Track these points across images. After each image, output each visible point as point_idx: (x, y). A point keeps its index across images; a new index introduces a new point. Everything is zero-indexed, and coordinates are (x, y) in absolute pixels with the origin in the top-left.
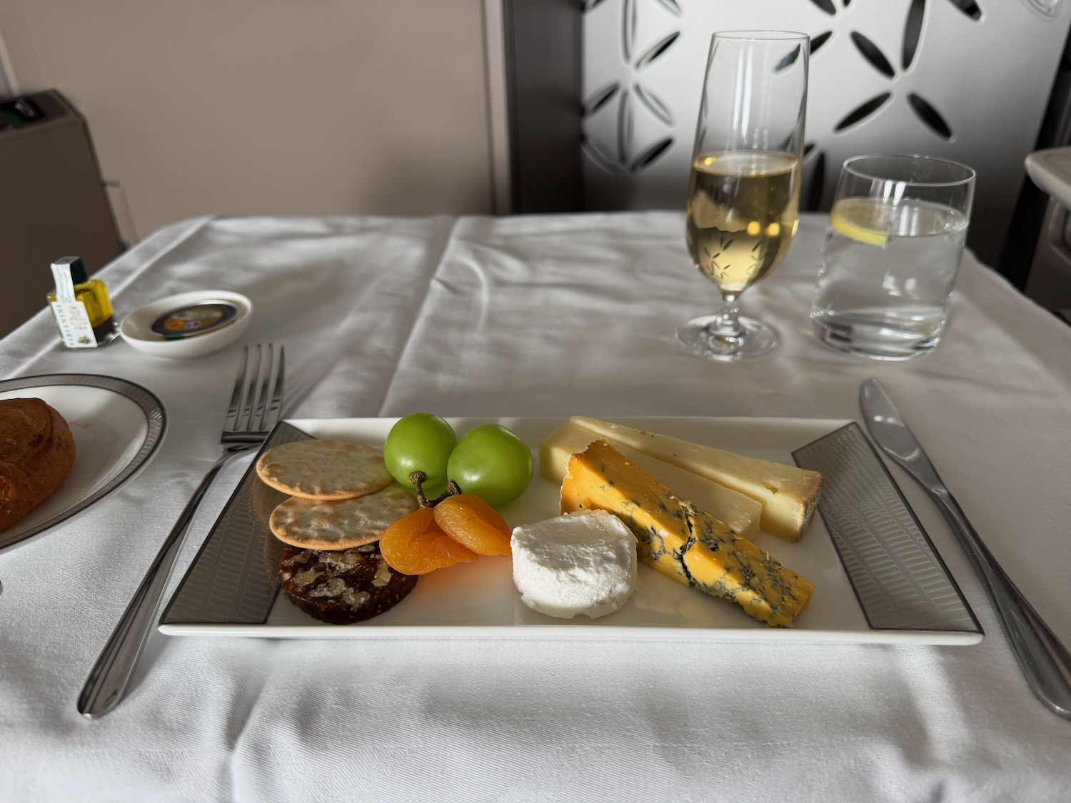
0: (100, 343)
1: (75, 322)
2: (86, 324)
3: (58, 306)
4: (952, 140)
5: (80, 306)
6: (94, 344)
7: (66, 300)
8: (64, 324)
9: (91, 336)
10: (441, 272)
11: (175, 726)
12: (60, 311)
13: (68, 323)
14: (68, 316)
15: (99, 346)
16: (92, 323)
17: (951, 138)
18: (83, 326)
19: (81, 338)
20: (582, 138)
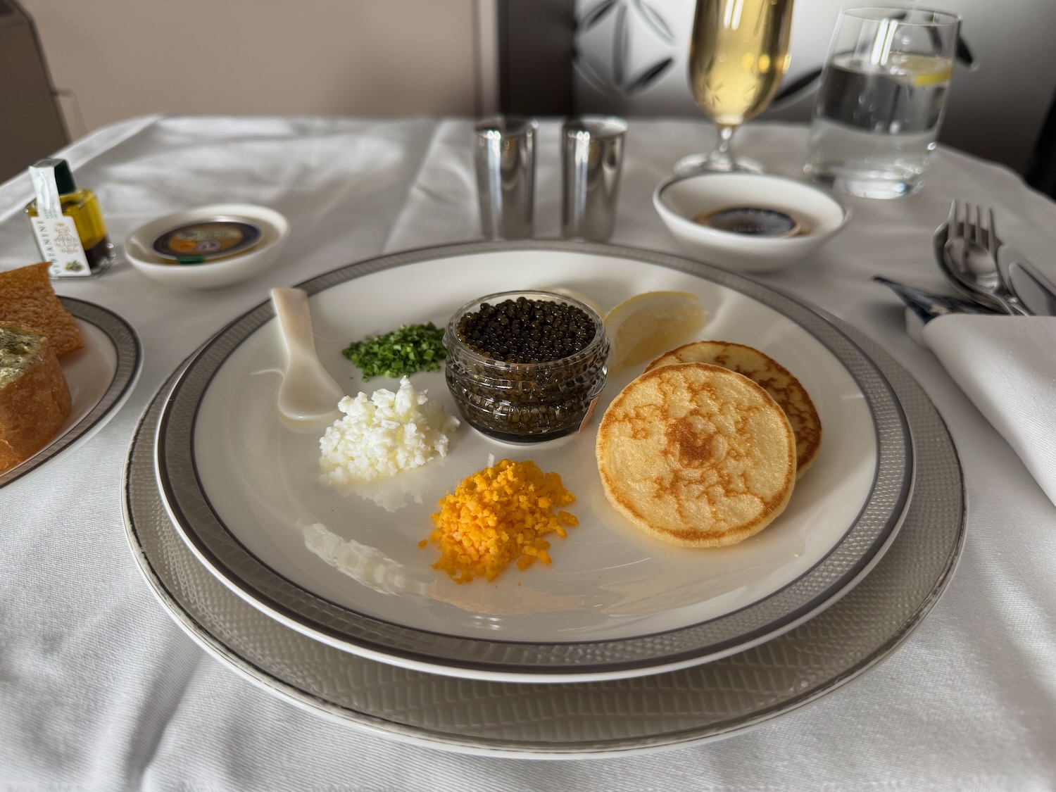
0: (95, 271)
1: (61, 243)
2: (76, 245)
3: (39, 223)
4: (974, 67)
5: (68, 221)
6: (86, 271)
7: (50, 214)
8: (48, 246)
9: (82, 260)
10: (422, 178)
11: (62, 749)
12: (42, 229)
13: (53, 244)
14: (52, 235)
15: (93, 275)
16: (84, 245)
17: (973, 65)
18: (72, 248)
19: (69, 264)
20: (573, 53)
